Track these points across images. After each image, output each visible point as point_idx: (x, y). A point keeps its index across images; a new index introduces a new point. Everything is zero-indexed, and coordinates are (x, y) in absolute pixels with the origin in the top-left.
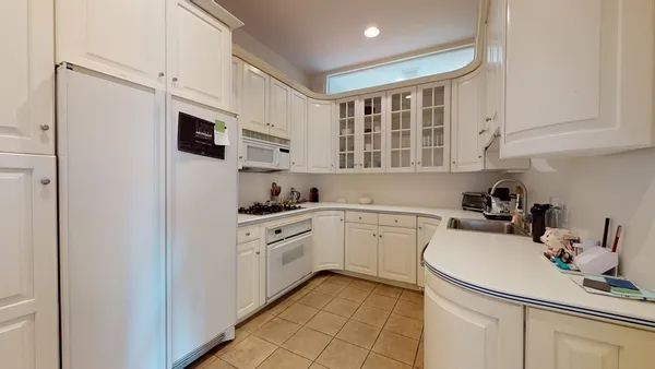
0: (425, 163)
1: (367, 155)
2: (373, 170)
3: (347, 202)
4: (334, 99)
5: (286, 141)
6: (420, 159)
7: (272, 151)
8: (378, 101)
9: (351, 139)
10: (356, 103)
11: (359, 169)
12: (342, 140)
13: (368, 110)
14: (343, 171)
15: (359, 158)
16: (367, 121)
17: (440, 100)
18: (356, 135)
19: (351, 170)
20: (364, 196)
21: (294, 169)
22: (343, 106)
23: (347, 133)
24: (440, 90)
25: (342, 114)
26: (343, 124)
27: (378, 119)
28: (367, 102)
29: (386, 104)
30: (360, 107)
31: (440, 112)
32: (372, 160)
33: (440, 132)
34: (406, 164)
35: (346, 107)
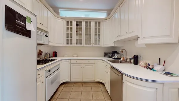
0: (95, 44)
1: (77, 40)
2: (79, 45)
3: (68, 57)
4: (64, 19)
5: (47, 32)
6: (94, 42)
7: (42, 36)
8: (81, 22)
9: (71, 34)
10: (73, 22)
11: (74, 45)
12: (67, 34)
13: (77, 25)
14: (68, 45)
15: (74, 41)
16: (77, 29)
17: (99, 26)
18: (73, 33)
19: (71, 45)
20: (75, 54)
21: (50, 44)
22: (68, 22)
23: (69, 32)
24: (99, 23)
25: (67, 25)
26: (68, 29)
27: (81, 29)
28: (77, 22)
29: (84, 24)
30: (74, 23)
31: (99, 29)
32: (79, 42)
33: (99, 35)
34: (90, 44)
35: (69, 23)
